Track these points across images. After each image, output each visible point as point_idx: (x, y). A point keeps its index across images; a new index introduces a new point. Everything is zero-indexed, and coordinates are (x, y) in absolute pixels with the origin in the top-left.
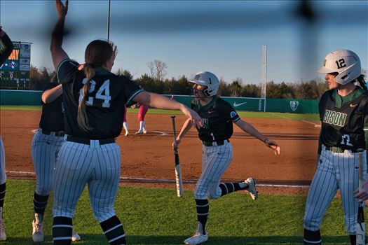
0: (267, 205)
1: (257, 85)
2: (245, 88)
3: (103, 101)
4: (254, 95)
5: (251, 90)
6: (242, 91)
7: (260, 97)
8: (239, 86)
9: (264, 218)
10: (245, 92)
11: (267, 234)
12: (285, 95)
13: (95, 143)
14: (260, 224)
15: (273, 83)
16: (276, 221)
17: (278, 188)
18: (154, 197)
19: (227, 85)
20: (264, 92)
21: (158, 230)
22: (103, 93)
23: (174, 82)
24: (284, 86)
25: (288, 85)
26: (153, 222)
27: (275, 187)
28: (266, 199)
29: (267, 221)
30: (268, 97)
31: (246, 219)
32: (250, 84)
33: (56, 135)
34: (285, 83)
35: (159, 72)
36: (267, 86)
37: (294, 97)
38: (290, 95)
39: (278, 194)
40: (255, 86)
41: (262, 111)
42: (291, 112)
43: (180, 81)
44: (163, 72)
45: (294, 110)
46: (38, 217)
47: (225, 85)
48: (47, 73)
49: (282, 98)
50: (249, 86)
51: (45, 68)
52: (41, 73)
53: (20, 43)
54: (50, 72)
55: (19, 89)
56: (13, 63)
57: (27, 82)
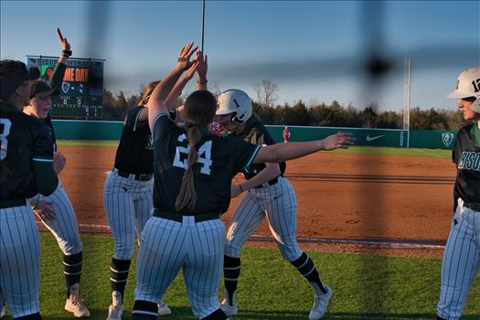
0: (414, 272)
1: (398, 112)
2: (381, 116)
3: (202, 165)
4: (393, 125)
5: (390, 120)
6: (378, 121)
7: (401, 128)
8: (374, 114)
9: (411, 289)
10: (381, 122)
11: (414, 310)
12: (434, 125)
13: (189, 220)
14: (406, 296)
15: (418, 109)
16: (427, 293)
17: (428, 250)
18: (265, 259)
19: (358, 112)
20: (407, 121)
21: (271, 302)
22: (203, 156)
23: (287, 108)
24: (434, 113)
25: (439, 112)
26: (264, 292)
27: (424, 248)
28: (412, 264)
29: (415, 292)
30: (413, 128)
31: (387, 290)
32: (388, 111)
33: (136, 179)
34: (436, 109)
35: (268, 97)
36: (410, 114)
37: (447, 128)
38: (441, 125)
39: (429, 256)
40: (394, 113)
41: (405, 146)
42: (444, 148)
43: (296, 107)
44: (273, 96)
45: (447, 145)
46: (117, 296)
47: (355, 112)
48: (124, 99)
49: (430, 129)
50: (386, 114)
51: (121, 92)
52: (117, 99)
53: (90, 59)
54: (128, 97)
55: (88, 119)
56: (81, 85)
57: (99, 110)
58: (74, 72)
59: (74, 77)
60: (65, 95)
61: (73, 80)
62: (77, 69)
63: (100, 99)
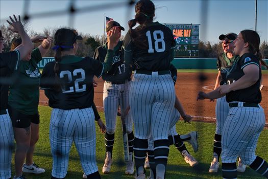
51: (209, 42)
52: (206, 46)
53: (191, 24)
54: (212, 45)
55: (191, 58)
56: (187, 39)
57: (197, 52)
58: (183, 32)
59: (183, 34)
60: (178, 44)
61: (182, 36)
62: (185, 30)
63: (197, 46)
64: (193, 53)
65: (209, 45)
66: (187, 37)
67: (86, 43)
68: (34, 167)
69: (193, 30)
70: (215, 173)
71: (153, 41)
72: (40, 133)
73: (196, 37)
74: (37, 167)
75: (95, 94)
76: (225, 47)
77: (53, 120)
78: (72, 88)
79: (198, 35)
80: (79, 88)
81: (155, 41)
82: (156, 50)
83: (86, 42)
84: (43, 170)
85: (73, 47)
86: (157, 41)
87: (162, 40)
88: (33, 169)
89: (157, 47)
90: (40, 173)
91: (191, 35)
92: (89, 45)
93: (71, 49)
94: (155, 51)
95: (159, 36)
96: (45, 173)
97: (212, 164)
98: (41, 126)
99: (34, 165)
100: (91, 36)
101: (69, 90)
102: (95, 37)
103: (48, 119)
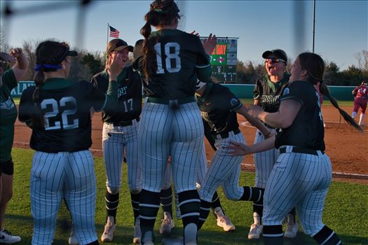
35: (367, 64)
51: (251, 62)
52: (247, 67)
53: (227, 38)
54: (255, 66)
55: (226, 83)
56: (221, 58)
57: (234, 76)
61: (214, 53)
62: (218, 46)
63: (234, 67)
64: (228, 77)
65: (251, 66)
66: (221, 55)
67: (82, 63)
68: (4, 234)
69: (229, 46)
70: (257, 240)
71: (164, 57)
72: (15, 187)
73: (233, 56)
74: (10, 234)
75: (92, 131)
76: (270, 68)
77: (34, 169)
78: (57, 123)
79: (236, 53)
80: (69, 124)
81: (166, 56)
82: (167, 69)
83: (83, 60)
84: (18, 238)
85: (61, 67)
86: (169, 56)
87: (176, 56)
88: (3, 237)
89: (168, 66)
90: (14, 242)
91: (227, 52)
92: (86, 66)
93: (59, 70)
94: (166, 71)
95: (172, 50)
96: (21, 242)
97: (252, 228)
98: (16, 176)
99: (5, 231)
100: (89, 52)
101: (54, 125)
102: (94, 54)
103: (27, 167)
